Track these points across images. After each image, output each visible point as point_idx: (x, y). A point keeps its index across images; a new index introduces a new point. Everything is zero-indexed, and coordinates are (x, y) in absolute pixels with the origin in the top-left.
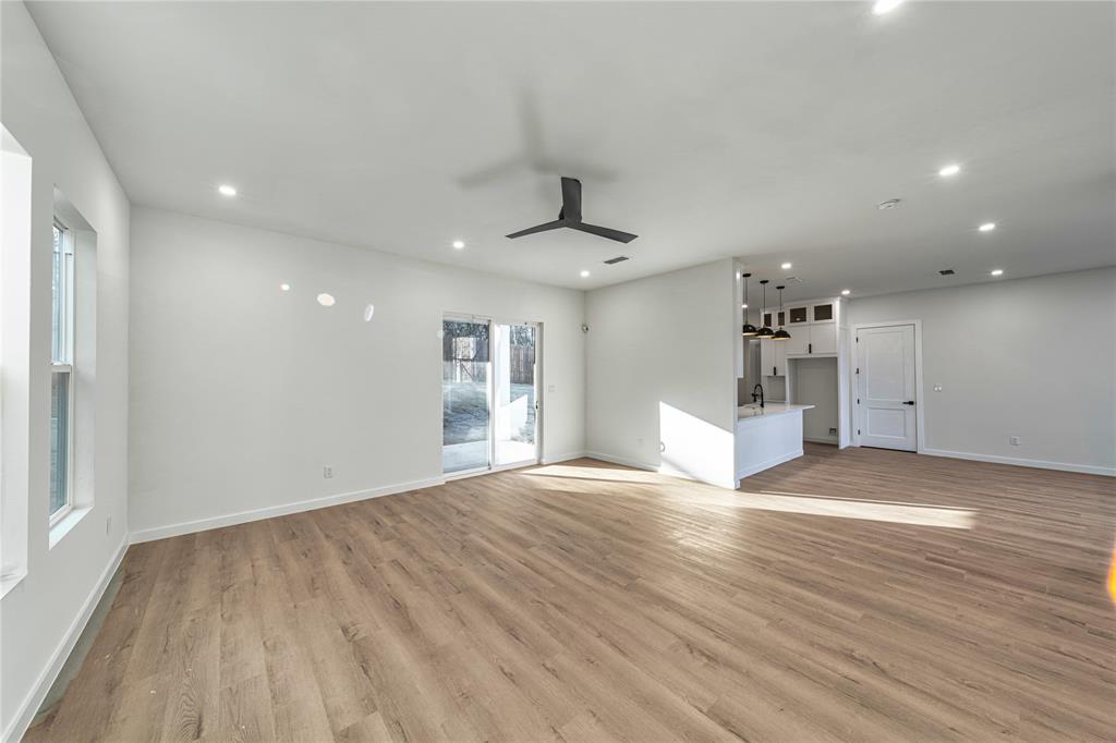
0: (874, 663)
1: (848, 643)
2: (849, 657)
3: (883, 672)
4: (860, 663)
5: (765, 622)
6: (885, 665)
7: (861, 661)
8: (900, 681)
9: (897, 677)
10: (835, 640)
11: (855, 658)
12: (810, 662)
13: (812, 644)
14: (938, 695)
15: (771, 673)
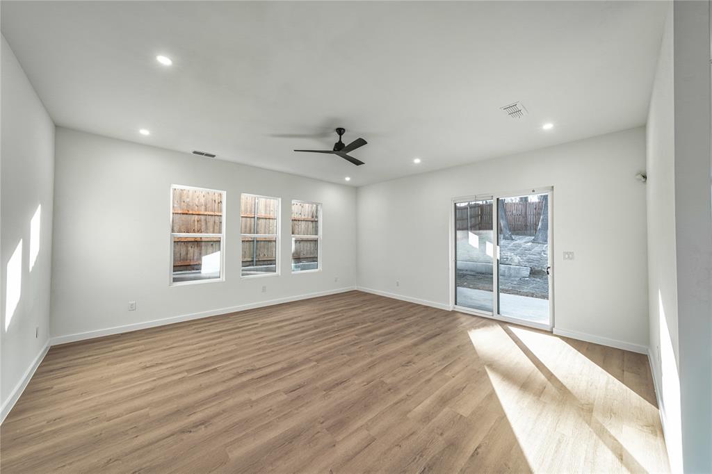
0: (191, 432)
1: (211, 430)
2: (203, 423)
3: (183, 431)
4: (197, 425)
5: (254, 398)
6: (185, 436)
7: (198, 426)
8: (172, 435)
9: (175, 436)
10: (220, 424)
11: (200, 424)
12: (214, 403)
13: (224, 411)
14: (150, 447)
15: (219, 389)
